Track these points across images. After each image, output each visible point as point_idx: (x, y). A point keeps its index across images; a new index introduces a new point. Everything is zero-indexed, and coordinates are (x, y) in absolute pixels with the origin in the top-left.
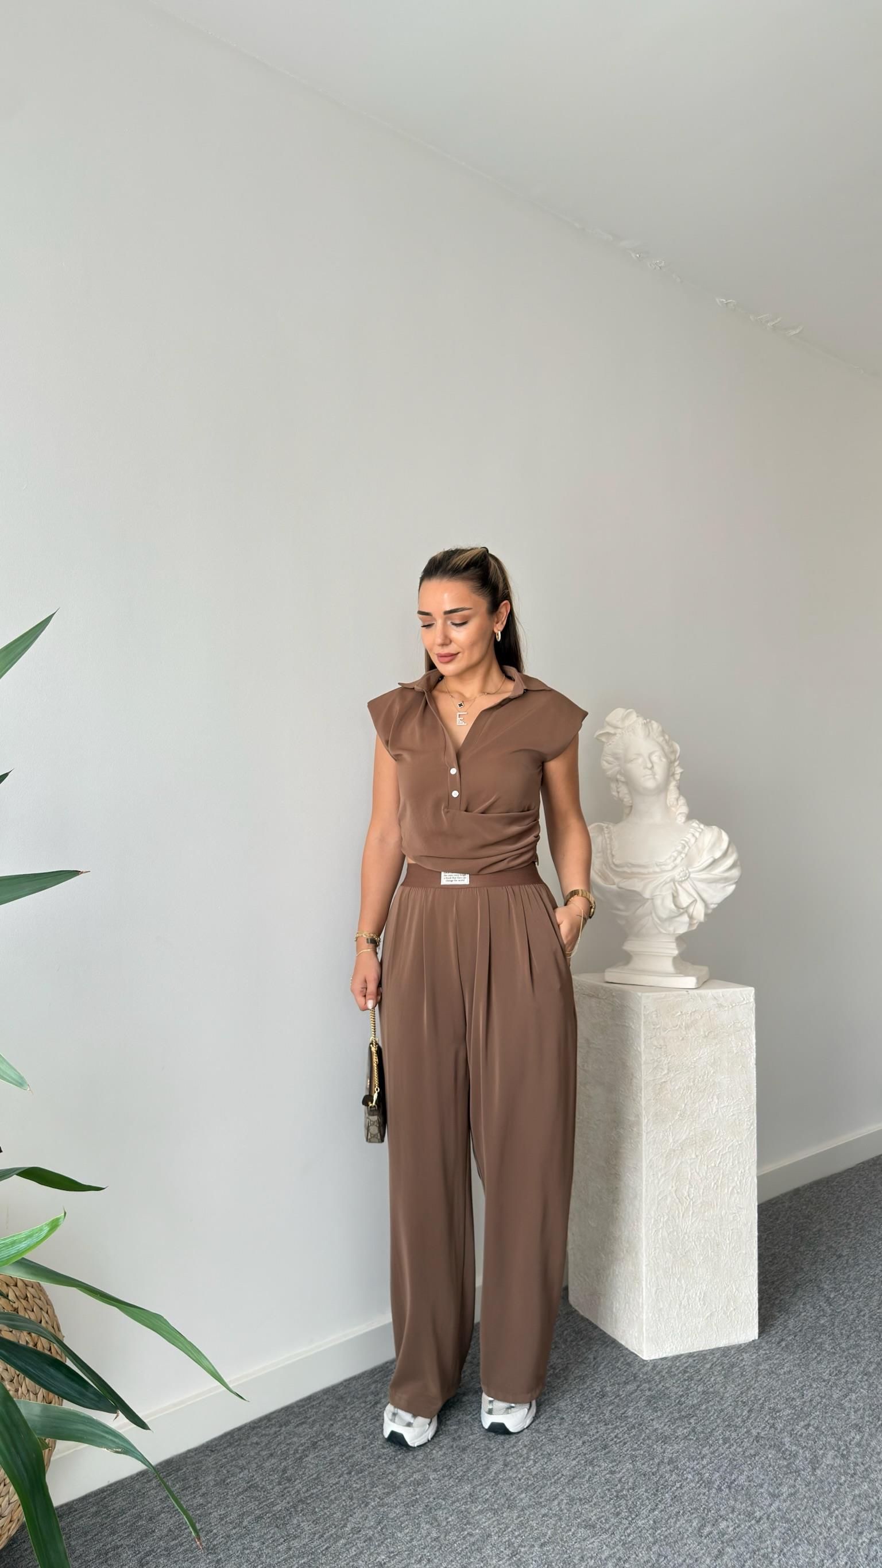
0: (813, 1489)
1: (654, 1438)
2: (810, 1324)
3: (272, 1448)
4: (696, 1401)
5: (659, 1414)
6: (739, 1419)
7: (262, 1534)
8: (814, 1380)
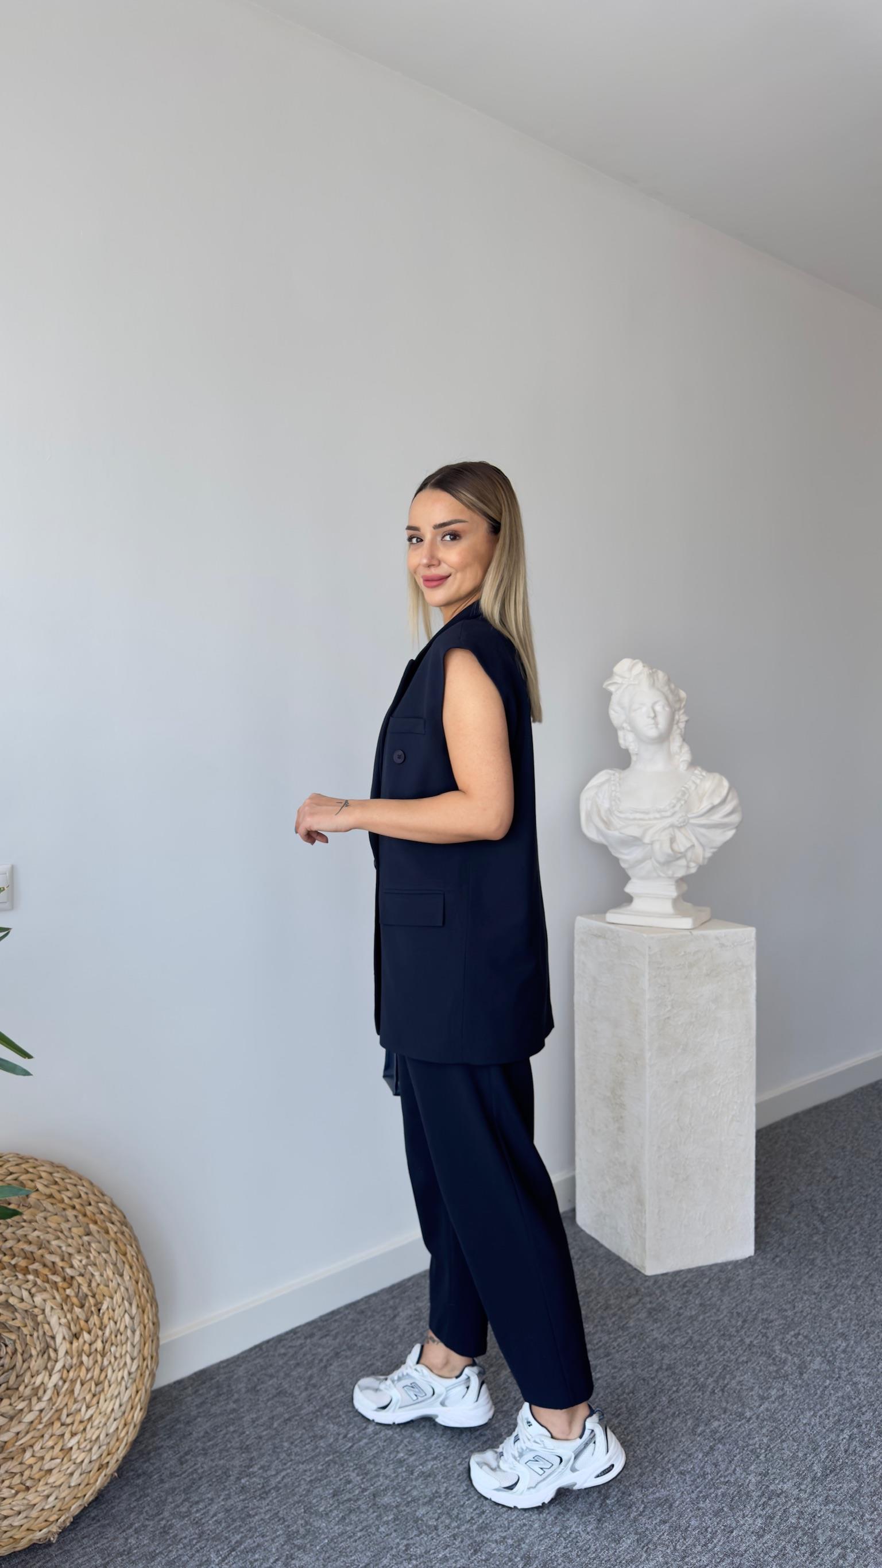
0: (800, 1391)
1: (653, 1346)
2: (804, 1242)
3: (299, 1358)
4: (694, 1313)
5: (659, 1324)
6: (734, 1329)
7: (291, 1434)
8: (805, 1293)
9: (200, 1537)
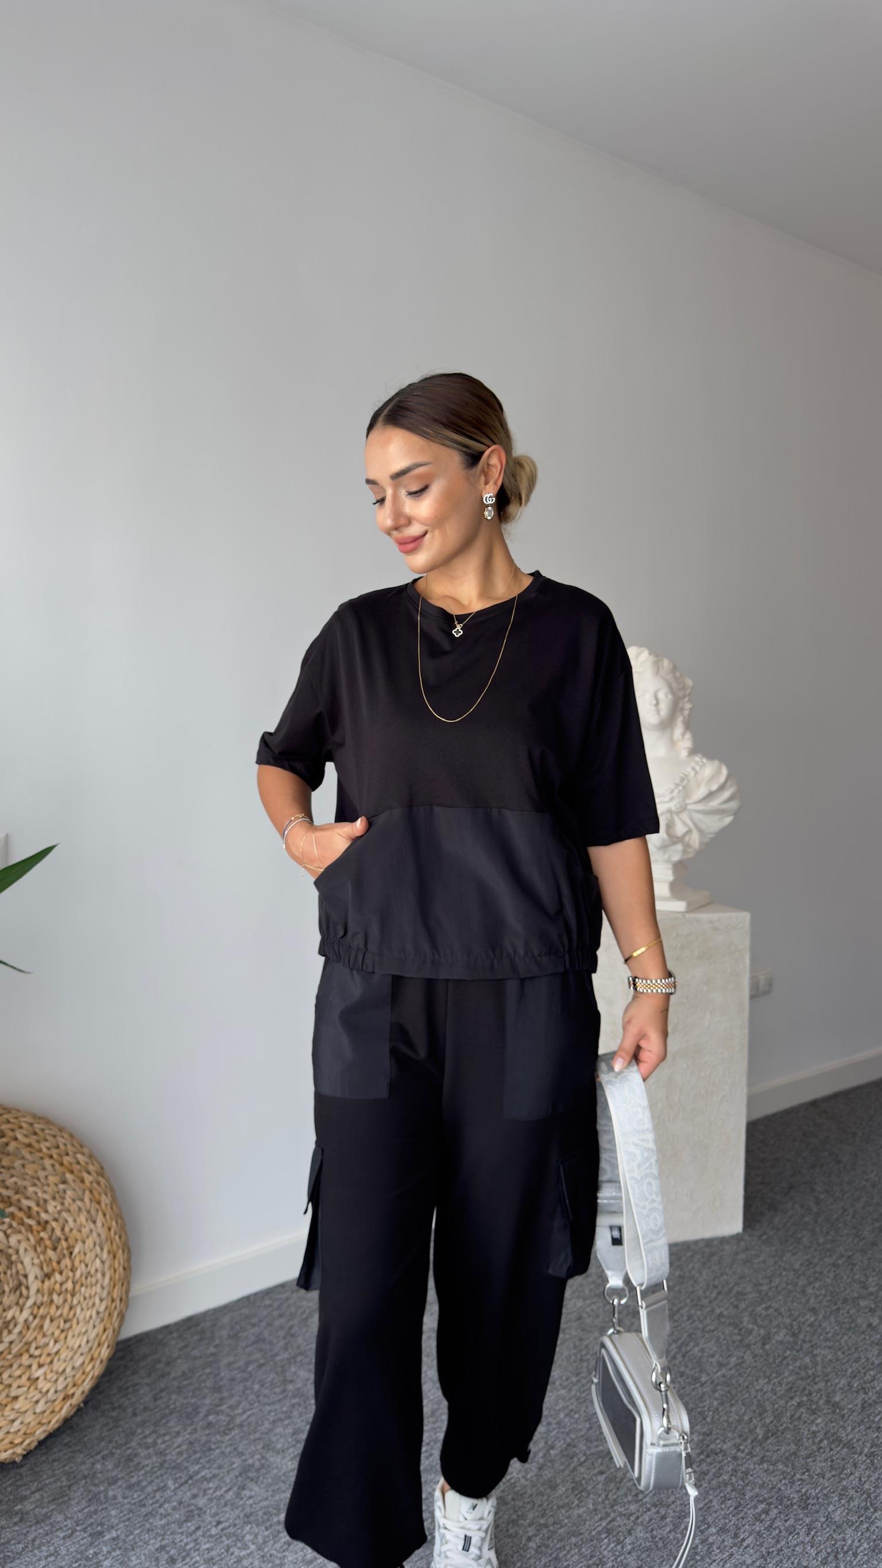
2: (794, 1221)
9: (162, 1465)
